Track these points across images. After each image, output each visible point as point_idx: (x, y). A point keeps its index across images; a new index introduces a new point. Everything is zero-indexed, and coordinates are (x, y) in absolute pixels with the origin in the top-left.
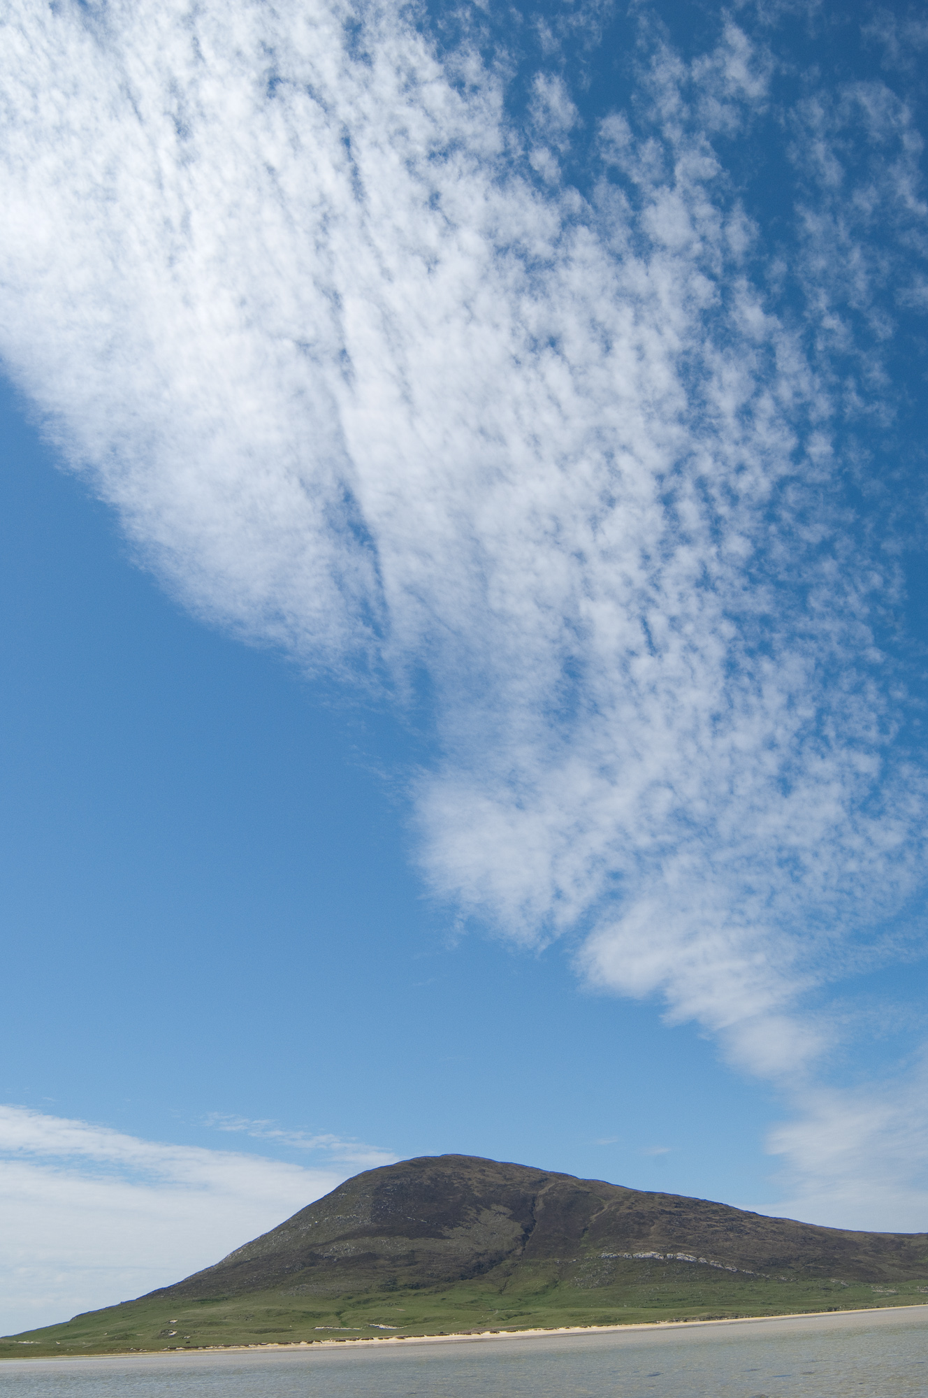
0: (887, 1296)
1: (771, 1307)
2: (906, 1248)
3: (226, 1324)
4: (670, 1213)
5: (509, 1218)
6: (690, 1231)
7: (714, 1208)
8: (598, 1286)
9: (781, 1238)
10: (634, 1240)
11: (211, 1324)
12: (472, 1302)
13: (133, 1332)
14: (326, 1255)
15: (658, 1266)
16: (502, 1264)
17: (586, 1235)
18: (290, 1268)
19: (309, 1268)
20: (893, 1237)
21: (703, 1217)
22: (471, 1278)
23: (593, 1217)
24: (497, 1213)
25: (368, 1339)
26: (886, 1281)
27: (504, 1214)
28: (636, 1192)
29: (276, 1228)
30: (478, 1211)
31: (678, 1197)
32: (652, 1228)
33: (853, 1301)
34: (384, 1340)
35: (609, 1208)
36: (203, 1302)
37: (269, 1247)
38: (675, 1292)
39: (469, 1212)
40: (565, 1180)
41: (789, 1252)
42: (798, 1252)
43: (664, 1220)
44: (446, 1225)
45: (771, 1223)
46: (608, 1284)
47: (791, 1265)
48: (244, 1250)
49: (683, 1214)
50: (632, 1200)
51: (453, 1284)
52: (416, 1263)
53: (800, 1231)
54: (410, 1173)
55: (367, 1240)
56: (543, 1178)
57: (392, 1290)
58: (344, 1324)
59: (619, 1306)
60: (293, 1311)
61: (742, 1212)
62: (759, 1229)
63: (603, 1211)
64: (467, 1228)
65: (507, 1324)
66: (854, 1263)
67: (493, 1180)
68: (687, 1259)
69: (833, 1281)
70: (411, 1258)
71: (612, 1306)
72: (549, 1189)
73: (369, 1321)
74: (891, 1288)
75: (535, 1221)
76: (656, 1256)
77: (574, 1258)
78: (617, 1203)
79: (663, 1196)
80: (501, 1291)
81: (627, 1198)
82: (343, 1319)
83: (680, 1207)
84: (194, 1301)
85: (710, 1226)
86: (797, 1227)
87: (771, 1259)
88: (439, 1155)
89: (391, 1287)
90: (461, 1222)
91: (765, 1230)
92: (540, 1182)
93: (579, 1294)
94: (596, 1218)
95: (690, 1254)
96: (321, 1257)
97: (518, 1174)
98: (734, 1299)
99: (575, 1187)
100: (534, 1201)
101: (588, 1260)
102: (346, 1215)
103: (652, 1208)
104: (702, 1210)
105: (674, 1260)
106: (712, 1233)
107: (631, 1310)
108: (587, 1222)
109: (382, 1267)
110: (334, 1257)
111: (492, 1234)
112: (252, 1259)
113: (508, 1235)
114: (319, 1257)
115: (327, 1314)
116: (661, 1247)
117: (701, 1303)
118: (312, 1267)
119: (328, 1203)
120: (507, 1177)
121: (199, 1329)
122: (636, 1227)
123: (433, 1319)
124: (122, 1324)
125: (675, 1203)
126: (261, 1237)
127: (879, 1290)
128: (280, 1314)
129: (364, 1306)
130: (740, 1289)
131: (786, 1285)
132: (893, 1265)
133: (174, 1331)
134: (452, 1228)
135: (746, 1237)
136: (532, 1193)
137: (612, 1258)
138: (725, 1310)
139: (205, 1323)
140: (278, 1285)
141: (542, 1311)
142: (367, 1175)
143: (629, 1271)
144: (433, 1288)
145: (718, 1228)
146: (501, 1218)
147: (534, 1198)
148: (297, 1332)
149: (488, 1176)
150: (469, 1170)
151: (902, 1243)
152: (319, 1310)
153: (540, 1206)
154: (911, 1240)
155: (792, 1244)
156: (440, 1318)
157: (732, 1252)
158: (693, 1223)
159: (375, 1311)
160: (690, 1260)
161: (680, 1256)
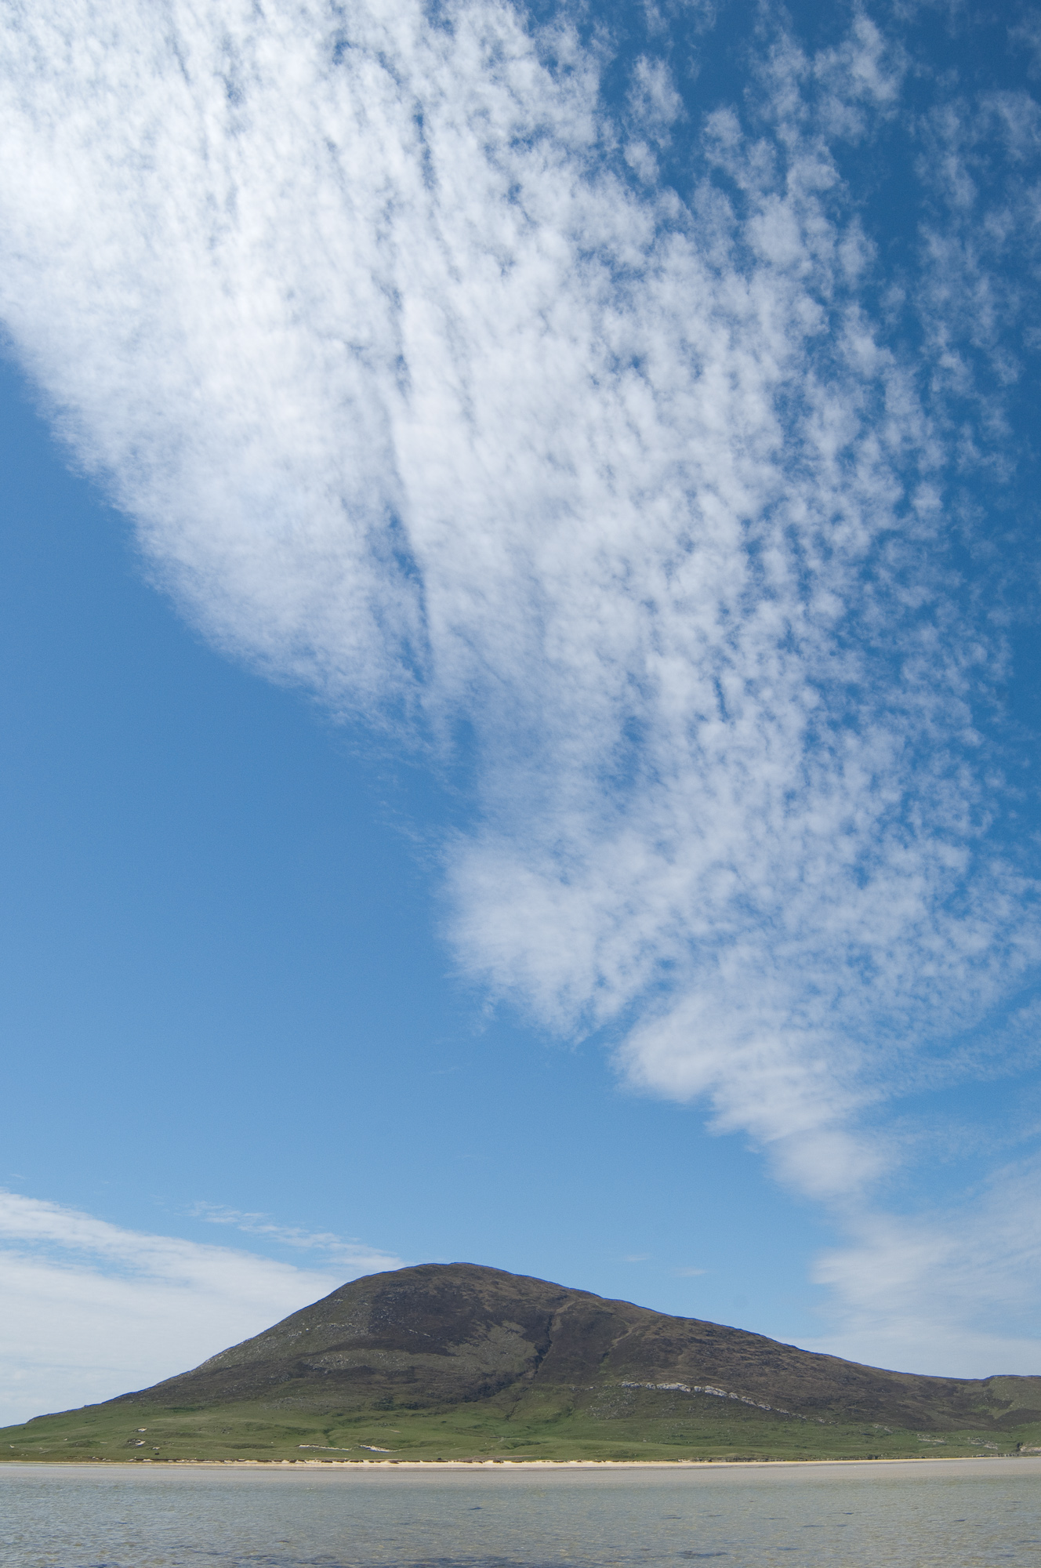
0: (934, 1446)
1: (806, 1452)
2: (958, 1394)
3: (201, 1436)
4: (700, 1341)
5: (522, 1337)
6: (721, 1363)
7: (750, 1339)
8: (616, 1417)
9: (822, 1375)
10: (659, 1369)
11: (183, 1435)
12: (475, 1427)
13: (97, 1439)
14: (317, 1366)
15: (684, 1399)
16: (511, 1388)
17: (607, 1360)
18: (274, 1379)
19: (297, 1380)
20: (944, 1382)
21: (736, 1348)
22: (476, 1401)
23: (615, 1342)
24: (508, 1331)
25: (357, 1462)
26: (935, 1430)
27: (517, 1332)
28: (665, 1316)
29: (262, 1334)
30: (488, 1327)
31: (711, 1324)
32: (679, 1357)
33: (896, 1449)
34: (375, 1463)
35: (635, 1330)
36: (176, 1410)
37: (252, 1354)
38: (700, 1429)
39: (478, 1328)
40: (588, 1298)
41: (830, 1392)
42: (840, 1392)
43: (694, 1349)
44: (451, 1340)
45: (811, 1358)
46: (627, 1416)
47: (830, 1406)
48: (225, 1355)
49: (715, 1343)
50: (660, 1325)
51: (456, 1406)
52: (416, 1380)
53: (844, 1370)
54: (415, 1281)
55: (362, 1352)
56: (562, 1295)
57: (387, 1409)
58: (332, 1443)
59: (638, 1441)
60: (276, 1426)
61: (780, 1345)
62: (798, 1365)
63: (627, 1335)
64: (474, 1345)
65: (512, 1453)
66: (900, 1408)
67: (507, 1294)
68: (716, 1393)
69: (876, 1426)
70: (410, 1375)
71: (629, 1441)
72: (569, 1308)
73: (359, 1441)
74: (939, 1437)
75: (551, 1342)
76: (683, 1388)
77: (592, 1385)
78: (644, 1327)
79: (695, 1322)
80: (508, 1416)
81: (655, 1323)
82: (331, 1438)
83: (712, 1336)
84: (166, 1409)
85: (743, 1358)
86: (840, 1365)
87: (809, 1398)
88: (448, 1263)
89: (386, 1405)
90: (468, 1339)
91: (805, 1367)
92: (559, 1299)
93: (595, 1425)
94: (618, 1342)
95: (720, 1388)
96: (311, 1368)
97: (535, 1290)
98: (765, 1439)
99: (597, 1306)
100: (550, 1319)
101: (606, 1388)
102: (341, 1323)
103: (682, 1335)
104: (737, 1340)
105: (701, 1394)
106: (746, 1366)
107: (651, 1446)
108: (608, 1347)
109: (378, 1382)
110: (325, 1369)
111: (501, 1353)
112: (233, 1366)
113: (519, 1356)
114: (308, 1368)
115: (314, 1431)
116: (689, 1378)
117: (728, 1442)
118: (300, 1379)
119: (322, 1309)
120: (523, 1292)
121: (170, 1440)
122: (662, 1355)
123: (431, 1444)
124: (85, 1429)
125: (707, 1331)
126: (244, 1342)
127: (925, 1439)
128: (261, 1428)
129: (357, 1425)
130: (772, 1430)
131: (825, 1427)
132: (943, 1413)
133: (142, 1440)
134: (458, 1345)
135: (783, 1373)
136: (550, 1310)
137: (634, 1388)
138: (755, 1452)
139: (177, 1434)
140: (260, 1397)
141: (553, 1441)
142: (367, 1280)
143: (652, 1403)
144: (433, 1410)
145: (752, 1361)
146: (513, 1337)
147: (551, 1317)
148: (279, 1449)
149: (501, 1289)
150: (481, 1282)
151: (954, 1389)
152: (305, 1426)
153: (557, 1326)
154: (964, 1386)
155: (834, 1384)
156: (438, 1443)
157: (766, 1388)
158: (726, 1354)
159: (367, 1431)
160: (720, 1394)
161: (708, 1389)
